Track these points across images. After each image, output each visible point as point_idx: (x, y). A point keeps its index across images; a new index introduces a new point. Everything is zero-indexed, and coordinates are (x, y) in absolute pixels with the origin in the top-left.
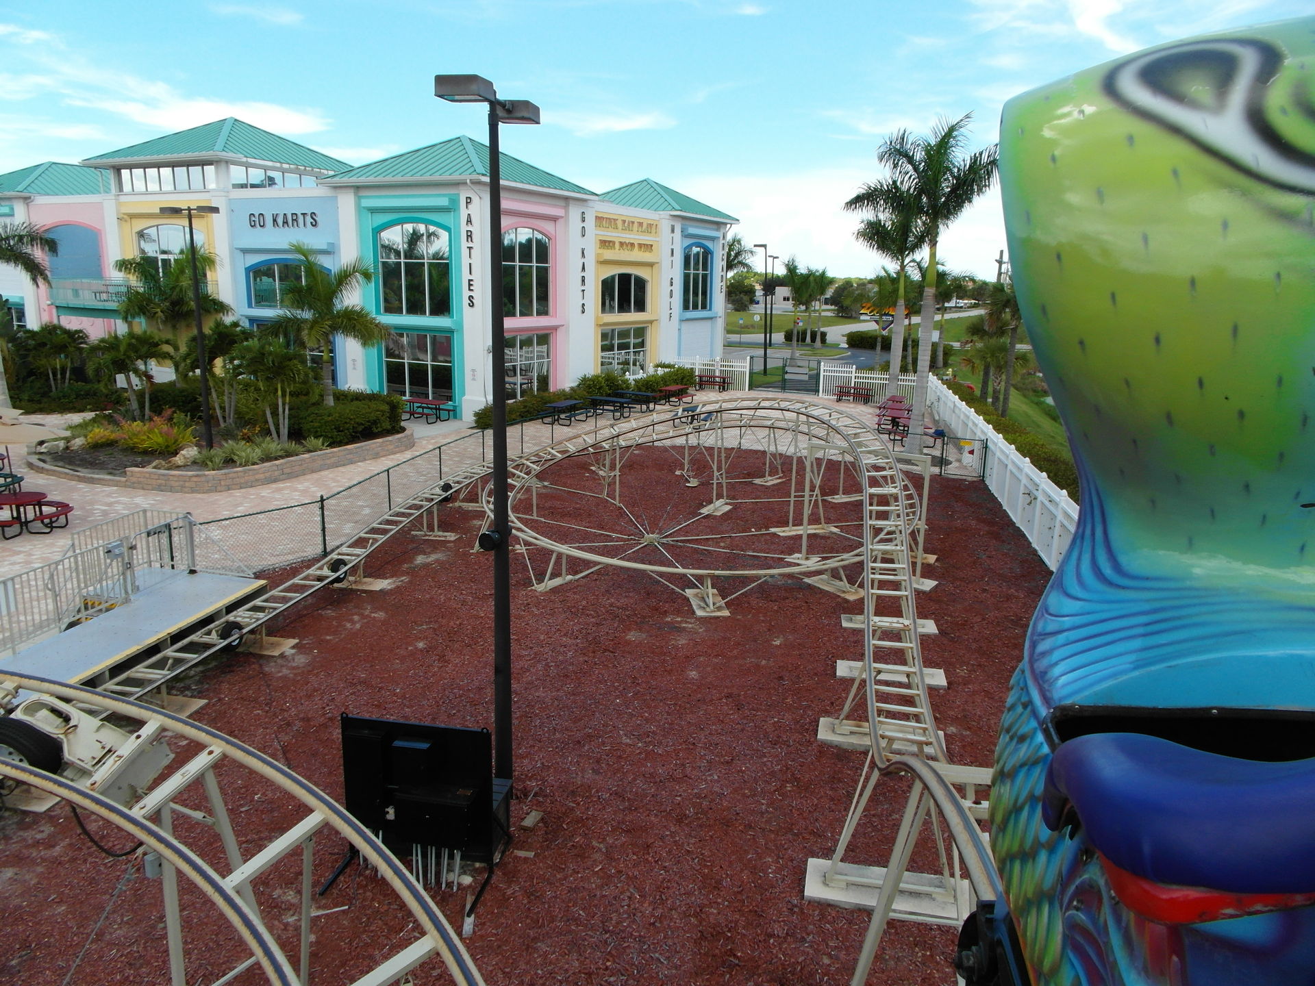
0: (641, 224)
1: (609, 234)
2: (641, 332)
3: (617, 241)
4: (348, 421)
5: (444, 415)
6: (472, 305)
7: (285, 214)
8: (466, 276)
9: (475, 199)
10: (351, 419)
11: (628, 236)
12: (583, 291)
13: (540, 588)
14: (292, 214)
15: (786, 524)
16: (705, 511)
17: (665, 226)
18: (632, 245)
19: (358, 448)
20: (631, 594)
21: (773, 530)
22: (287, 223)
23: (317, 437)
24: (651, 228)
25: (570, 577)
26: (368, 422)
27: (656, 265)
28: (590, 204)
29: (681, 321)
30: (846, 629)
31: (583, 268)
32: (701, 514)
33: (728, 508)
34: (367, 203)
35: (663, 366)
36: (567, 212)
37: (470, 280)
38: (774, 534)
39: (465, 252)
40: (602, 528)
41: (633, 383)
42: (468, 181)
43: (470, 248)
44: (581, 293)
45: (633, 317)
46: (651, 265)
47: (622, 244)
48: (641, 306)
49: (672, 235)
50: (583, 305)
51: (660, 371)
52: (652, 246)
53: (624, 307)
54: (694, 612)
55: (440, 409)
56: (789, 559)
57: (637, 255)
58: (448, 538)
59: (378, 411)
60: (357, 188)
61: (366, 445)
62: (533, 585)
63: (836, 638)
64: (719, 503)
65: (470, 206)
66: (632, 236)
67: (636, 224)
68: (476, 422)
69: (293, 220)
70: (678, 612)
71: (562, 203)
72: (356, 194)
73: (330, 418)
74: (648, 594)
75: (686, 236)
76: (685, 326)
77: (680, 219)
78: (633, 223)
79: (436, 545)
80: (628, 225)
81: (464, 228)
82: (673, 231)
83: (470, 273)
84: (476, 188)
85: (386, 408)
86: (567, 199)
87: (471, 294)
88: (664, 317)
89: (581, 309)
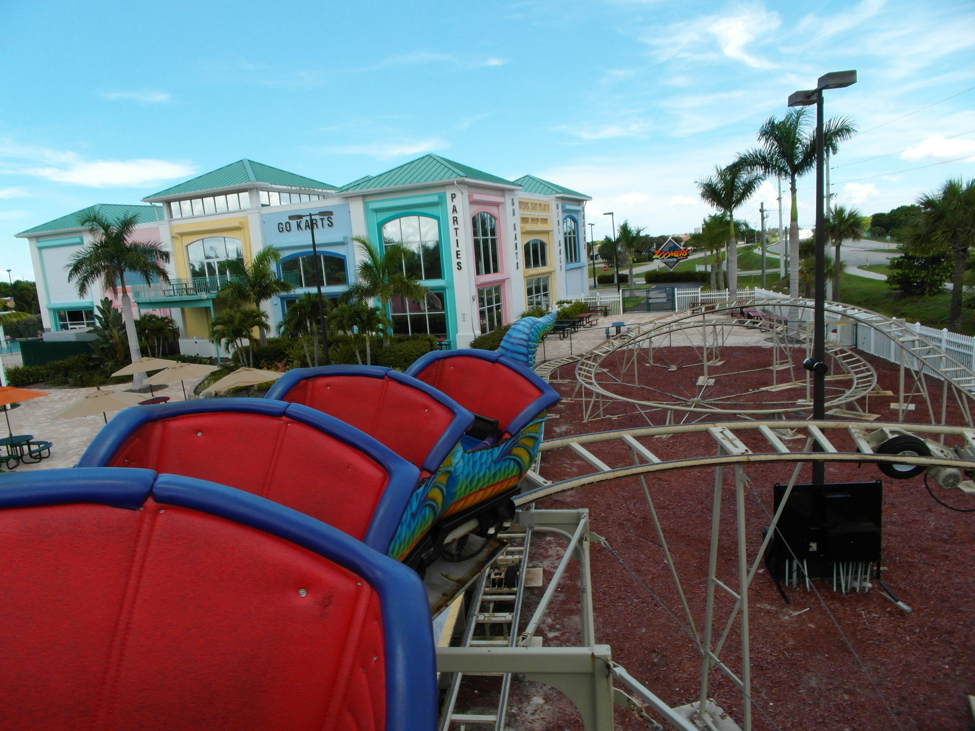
0: (540, 205)
1: (526, 213)
2: (545, 280)
3: (530, 217)
5: (444, 348)
6: (460, 268)
7: (306, 221)
8: (454, 249)
9: (459, 195)
11: (535, 214)
12: (517, 253)
15: (772, 384)
17: (553, 204)
18: (537, 219)
22: (308, 226)
27: (551, 233)
28: (516, 193)
29: (566, 270)
31: (516, 238)
33: (712, 380)
34: (373, 206)
36: (503, 199)
37: (457, 252)
39: (452, 232)
42: (455, 182)
43: (456, 229)
44: (515, 255)
45: (541, 270)
46: (547, 233)
47: (532, 219)
48: (544, 262)
49: (557, 211)
50: (517, 263)
52: (547, 219)
53: (536, 264)
55: (442, 345)
57: (540, 227)
60: (364, 196)
64: (703, 378)
65: (454, 200)
66: (537, 214)
67: (538, 205)
71: (501, 194)
72: (363, 200)
75: (564, 211)
76: (570, 273)
77: (560, 200)
78: (536, 204)
80: (534, 206)
81: (451, 216)
82: (558, 208)
83: (458, 246)
84: (460, 186)
86: (503, 190)
87: (459, 260)
88: (558, 268)
89: (516, 266)
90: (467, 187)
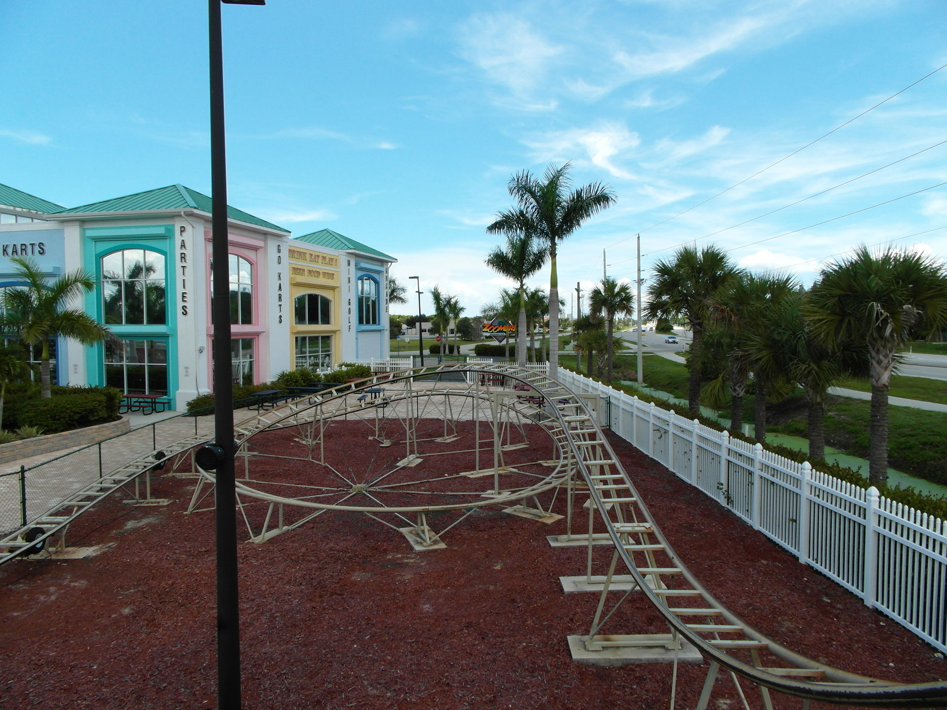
0: (324, 258)
1: (300, 263)
2: (326, 339)
3: (306, 268)
4: (64, 410)
5: (159, 407)
6: (185, 313)
7: (14, 245)
8: (180, 290)
9: (189, 229)
10: (67, 409)
11: (314, 266)
12: (280, 305)
13: (257, 540)
14: (21, 245)
15: (474, 468)
16: (401, 464)
17: (343, 260)
18: (318, 272)
19: (74, 433)
20: (349, 538)
21: (462, 474)
22: (16, 252)
23: (31, 426)
24: (332, 261)
25: (286, 528)
26: (84, 410)
27: (337, 289)
28: (284, 239)
29: (358, 332)
30: (555, 548)
31: (280, 288)
32: (398, 467)
33: (420, 460)
34: (90, 233)
35: (347, 365)
36: (266, 244)
37: (183, 293)
38: (465, 477)
39: (179, 270)
40: (312, 484)
41: (323, 377)
42: (182, 213)
43: (184, 267)
44: (279, 307)
45: (320, 328)
46: (333, 288)
47: (310, 271)
48: (326, 320)
49: (348, 267)
50: (280, 317)
51: (344, 368)
52: (333, 274)
53: (313, 320)
54: (412, 548)
55: (155, 403)
56: (484, 495)
57: (321, 281)
58: (161, 504)
59: (94, 401)
60: (83, 222)
61: (81, 431)
62: (250, 538)
63: (550, 557)
64: (412, 457)
65: (184, 234)
66: (318, 266)
67: (320, 258)
68: (189, 410)
69: (22, 249)
70: (397, 549)
71: (262, 237)
72: (81, 226)
73: (46, 408)
74: (365, 536)
75: (359, 269)
76: (361, 335)
77: (354, 256)
78: (318, 256)
79: (147, 511)
80: (315, 258)
81: (178, 251)
82: (349, 264)
83: (184, 287)
84: (189, 219)
85: (103, 398)
86: (265, 234)
87: (185, 304)
88: (345, 328)
89: (279, 319)
90: (203, 221)
